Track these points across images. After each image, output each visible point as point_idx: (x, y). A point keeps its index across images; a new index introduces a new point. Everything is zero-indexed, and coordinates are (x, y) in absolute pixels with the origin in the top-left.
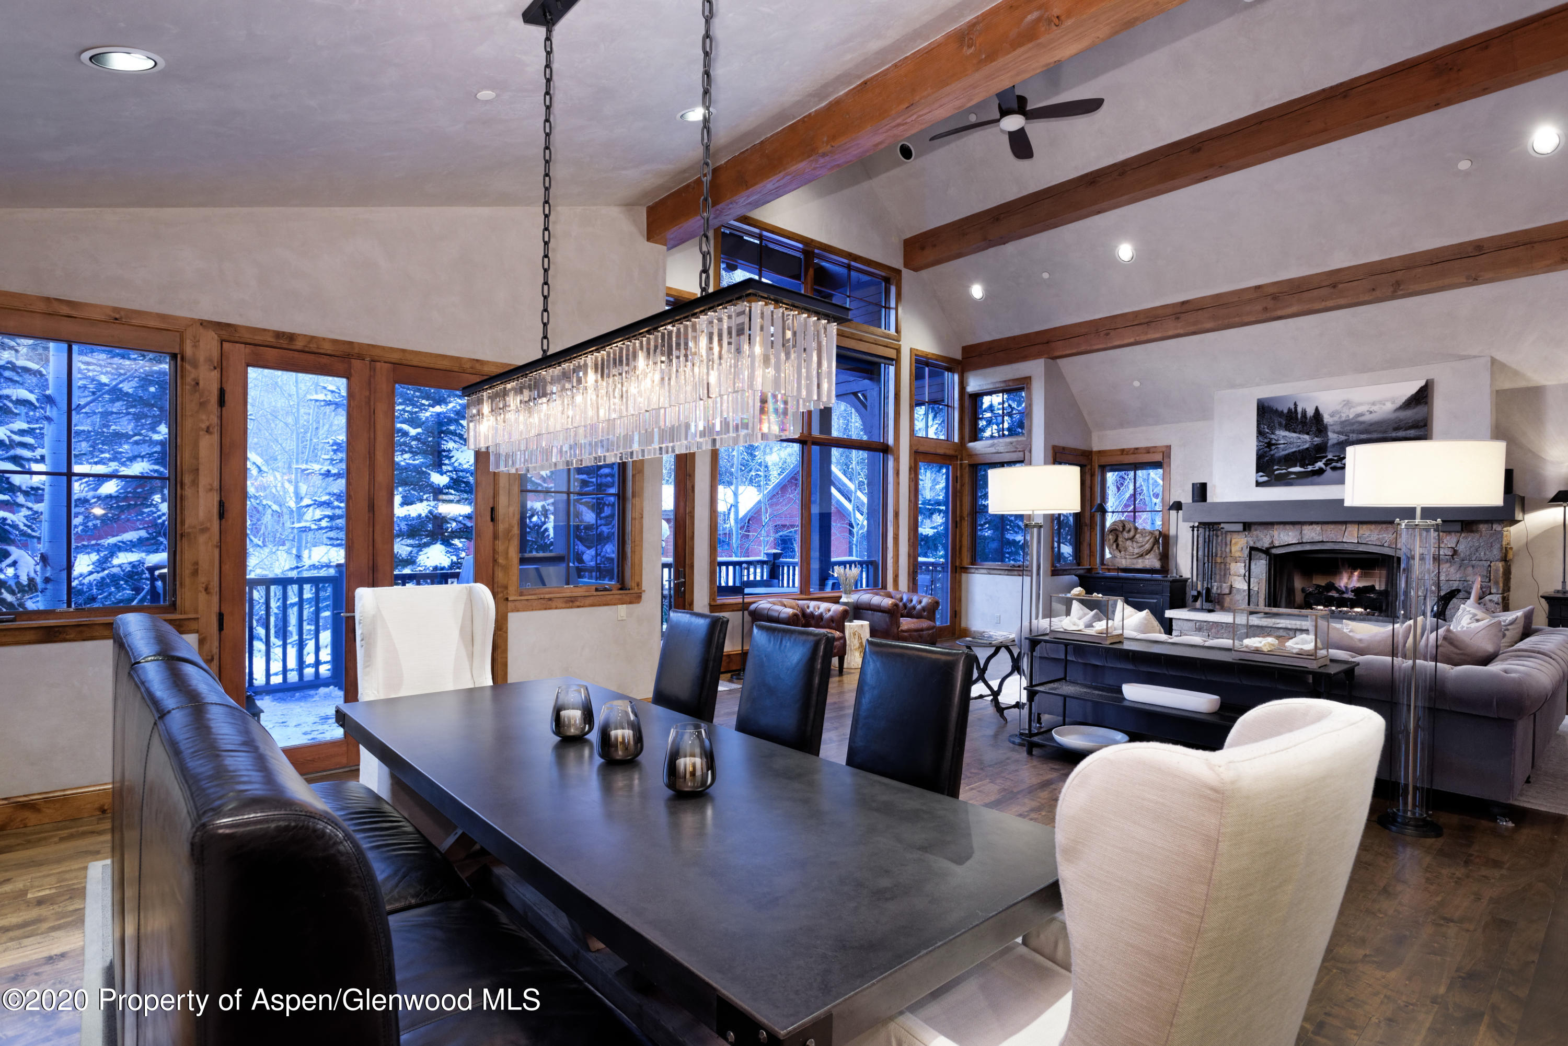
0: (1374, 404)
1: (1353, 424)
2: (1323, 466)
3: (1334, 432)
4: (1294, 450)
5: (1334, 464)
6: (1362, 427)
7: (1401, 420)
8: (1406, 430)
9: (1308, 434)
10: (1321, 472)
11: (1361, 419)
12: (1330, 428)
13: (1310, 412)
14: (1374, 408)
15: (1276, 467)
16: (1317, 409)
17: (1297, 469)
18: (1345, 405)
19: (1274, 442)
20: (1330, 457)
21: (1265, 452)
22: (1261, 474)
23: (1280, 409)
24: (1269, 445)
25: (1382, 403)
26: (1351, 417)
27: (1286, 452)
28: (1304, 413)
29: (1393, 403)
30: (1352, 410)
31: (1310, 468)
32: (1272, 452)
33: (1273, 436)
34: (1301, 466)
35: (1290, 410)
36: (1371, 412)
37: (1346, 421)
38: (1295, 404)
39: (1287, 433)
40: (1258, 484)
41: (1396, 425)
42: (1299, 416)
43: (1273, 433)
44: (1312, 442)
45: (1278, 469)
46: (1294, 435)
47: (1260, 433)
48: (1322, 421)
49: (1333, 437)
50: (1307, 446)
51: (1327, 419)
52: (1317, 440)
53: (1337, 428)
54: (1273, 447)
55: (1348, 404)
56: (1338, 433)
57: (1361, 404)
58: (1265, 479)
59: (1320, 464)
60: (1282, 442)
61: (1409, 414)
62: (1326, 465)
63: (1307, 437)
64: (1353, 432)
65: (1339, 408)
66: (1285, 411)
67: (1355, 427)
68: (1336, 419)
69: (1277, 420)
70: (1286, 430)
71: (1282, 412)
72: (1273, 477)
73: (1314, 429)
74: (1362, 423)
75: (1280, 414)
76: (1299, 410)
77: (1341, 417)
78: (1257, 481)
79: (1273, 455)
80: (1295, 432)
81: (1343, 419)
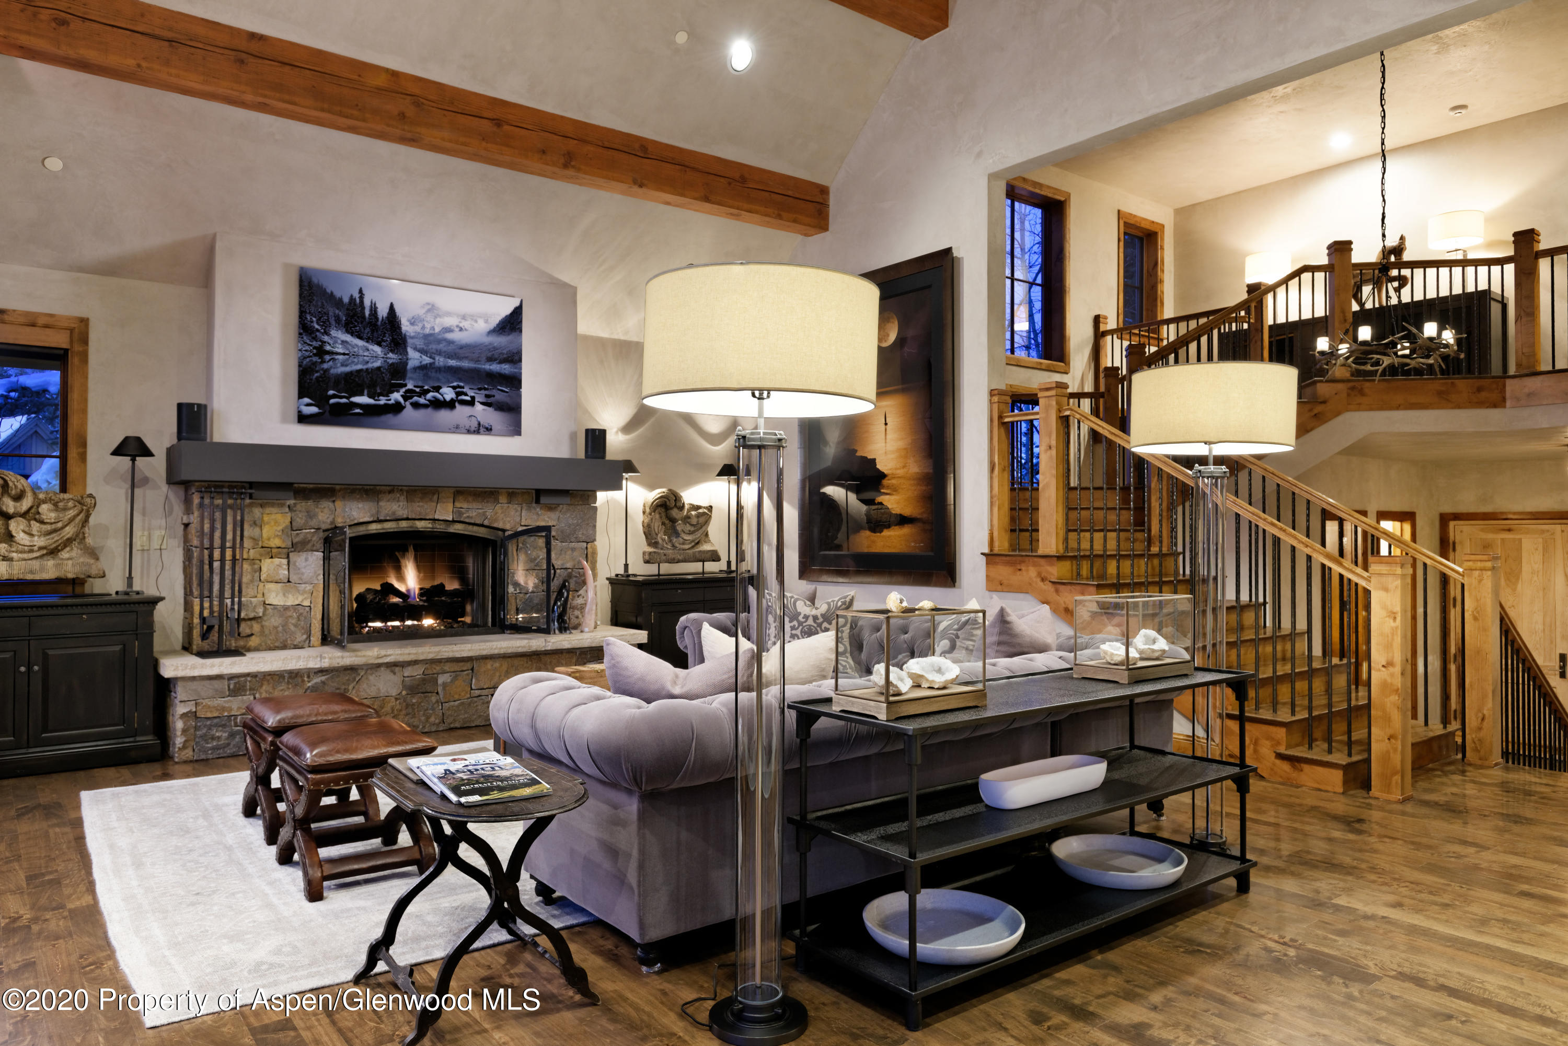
0: (464, 318)
1: (439, 341)
2: (401, 400)
3: (415, 349)
4: (359, 367)
5: (416, 399)
6: (451, 348)
7: (495, 349)
8: (501, 362)
9: (379, 344)
10: (397, 408)
11: (449, 336)
12: (410, 341)
13: (383, 312)
14: (464, 324)
15: (331, 392)
16: (392, 307)
17: (364, 400)
18: (429, 311)
19: (328, 348)
20: (410, 386)
21: (315, 363)
22: (307, 400)
23: (338, 294)
24: (321, 352)
25: (474, 318)
26: (437, 330)
27: (348, 369)
28: (374, 309)
29: (486, 321)
30: (438, 320)
31: (383, 401)
32: (325, 366)
33: (326, 338)
34: (370, 396)
35: (352, 299)
36: (461, 329)
37: (431, 335)
38: (361, 291)
39: (348, 338)
40: (303, 419)
41: (490, 354)
42: (367, 313)
43: (326, 333)
44: (385, 359)
45: (334, 396)
46: (360, 343)
47: (305, 329)
48: (400, 328)
49: (414, 358)
50: (378, 364)
51: (406, 327)
52: (393, 357)
53: (420, 343)
54: (327, 357)
55: (432, 309)
56: (422, 351)
57: (449, 314)
58: (314, 410)
59: (397, 396)
60: (341, 351)
61: (501, 341)
62: (405, 398)
63: (377, 349)
64: (440, 353)
65: (421, 312)
66: (346, 300)
67: (441, 346)
68: (417, 328)
69: (332, 311)
70: (347, 332)
71: (341, 300)
72: (327, 408)
73: (388, 338)
74: (450, 342)
75: (339, 303)
76: (367, 303)
77: (423, 328)
78: (299, 412)
79: (326, 371)
80: (360, 338)
81: (427, 331)
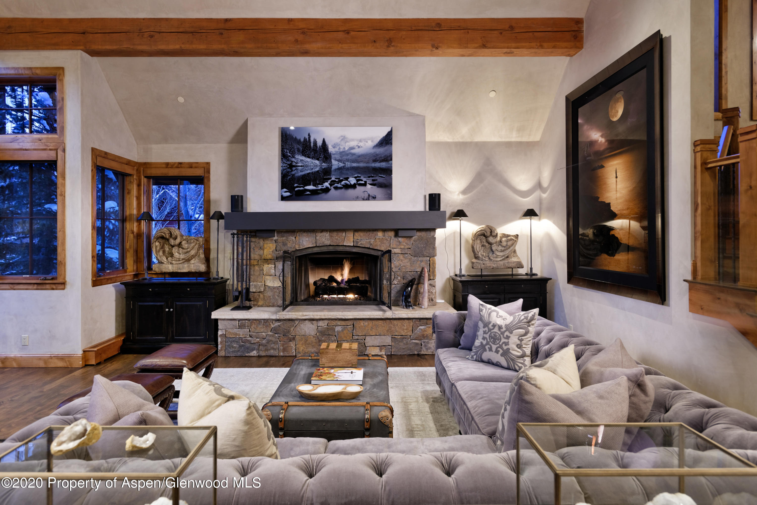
0: (360, 141)
1: (348, 155)
2: (329, 186)
3: (336, 160)
5: (336, 185)
6: (354, 157)
7: (377, 155)
8: (380, 162)
9: (318, 159)
10: (327, 190)
11: (353, 151)
12: (333, 156)
13: (320, 143)
14: (361, 144)
15: (296, 185)
16: (324, 141)
17: (311, 187)
18: (342, 139)
19: (294, 164)
20: (333, 179)
21: (288, 172)
22: (285, 190)
23: (298, 138)
24: (291, 166)
25: (366, 140)
26: (346, 149)
27: (303, 173)
28: (315, 142)
29: (372, 141)
30: (347, 144)
31: (320, 187)
32: (293, 173)
33: (293, 159)
34: (314, 186)
35: (305, 139)
36: (359, 147)
37: (343, 152)
38: (309, 135)
39: (303, 158)
40: (283, 198)
41: (374, 158)
42: (312, 145)
43: (294, 157)
44: (321, 166)
45: (297, 187)
46: (309, 160)
47: (284, 156)
48: (328, 150)
49: (335, 164)
50: (317, 169)
51: (331, 149)
52: (325, 165)
53: (338, 157)
54: (294, 168)
55: (344, 138)
56: (339, 161)
57: (353, 140)
58: (288, 194)
59: (327, 184)
60: (300, 165)
61: (381, 150)
62: (331, 185)
63: (317, 162)
64: (348, 160)
65: (338, 141)
66: (302, 140)
67: (349, 157)
68: (337, 149)
69: (296, 146)
70: (303, 155)
71: (300, 140)
72: (294, 193)
73: (322, 156)
74: (353, 154)
75: (299, 142)
76: (312, 140)
77: (340, 148)
78: (282, 196)
79: (293, 175)
80: (309, 157)
81: (341, 150)
